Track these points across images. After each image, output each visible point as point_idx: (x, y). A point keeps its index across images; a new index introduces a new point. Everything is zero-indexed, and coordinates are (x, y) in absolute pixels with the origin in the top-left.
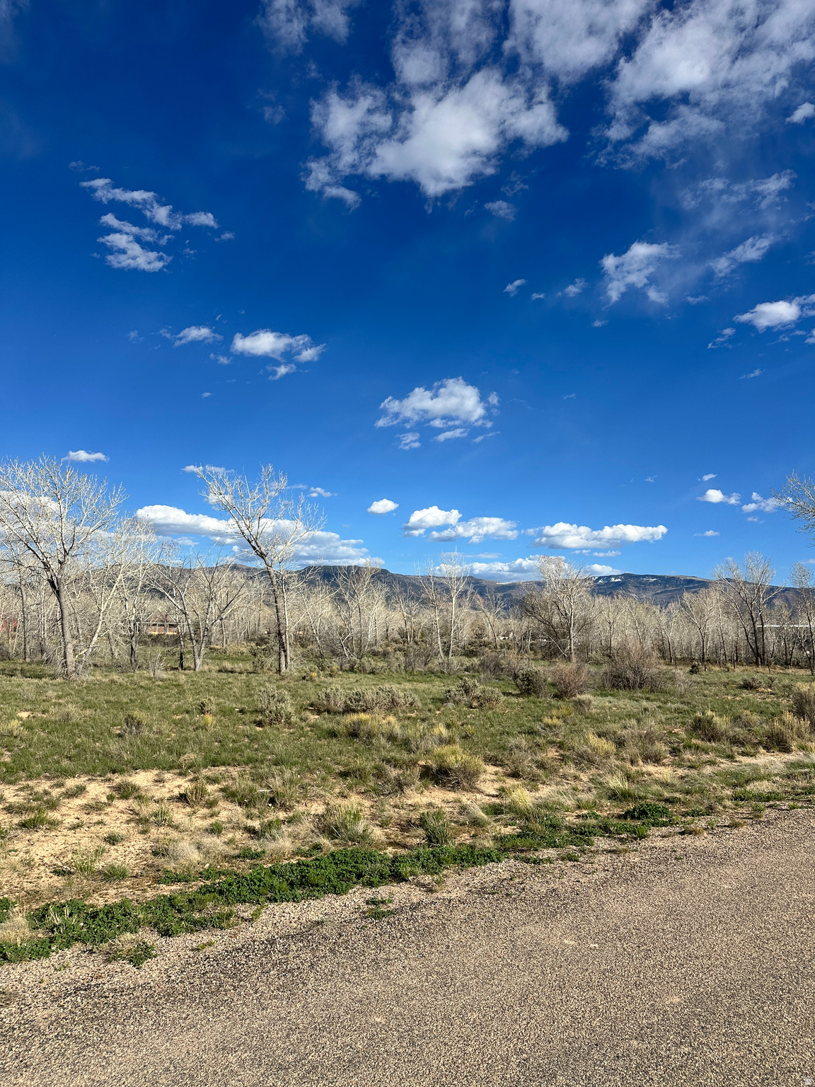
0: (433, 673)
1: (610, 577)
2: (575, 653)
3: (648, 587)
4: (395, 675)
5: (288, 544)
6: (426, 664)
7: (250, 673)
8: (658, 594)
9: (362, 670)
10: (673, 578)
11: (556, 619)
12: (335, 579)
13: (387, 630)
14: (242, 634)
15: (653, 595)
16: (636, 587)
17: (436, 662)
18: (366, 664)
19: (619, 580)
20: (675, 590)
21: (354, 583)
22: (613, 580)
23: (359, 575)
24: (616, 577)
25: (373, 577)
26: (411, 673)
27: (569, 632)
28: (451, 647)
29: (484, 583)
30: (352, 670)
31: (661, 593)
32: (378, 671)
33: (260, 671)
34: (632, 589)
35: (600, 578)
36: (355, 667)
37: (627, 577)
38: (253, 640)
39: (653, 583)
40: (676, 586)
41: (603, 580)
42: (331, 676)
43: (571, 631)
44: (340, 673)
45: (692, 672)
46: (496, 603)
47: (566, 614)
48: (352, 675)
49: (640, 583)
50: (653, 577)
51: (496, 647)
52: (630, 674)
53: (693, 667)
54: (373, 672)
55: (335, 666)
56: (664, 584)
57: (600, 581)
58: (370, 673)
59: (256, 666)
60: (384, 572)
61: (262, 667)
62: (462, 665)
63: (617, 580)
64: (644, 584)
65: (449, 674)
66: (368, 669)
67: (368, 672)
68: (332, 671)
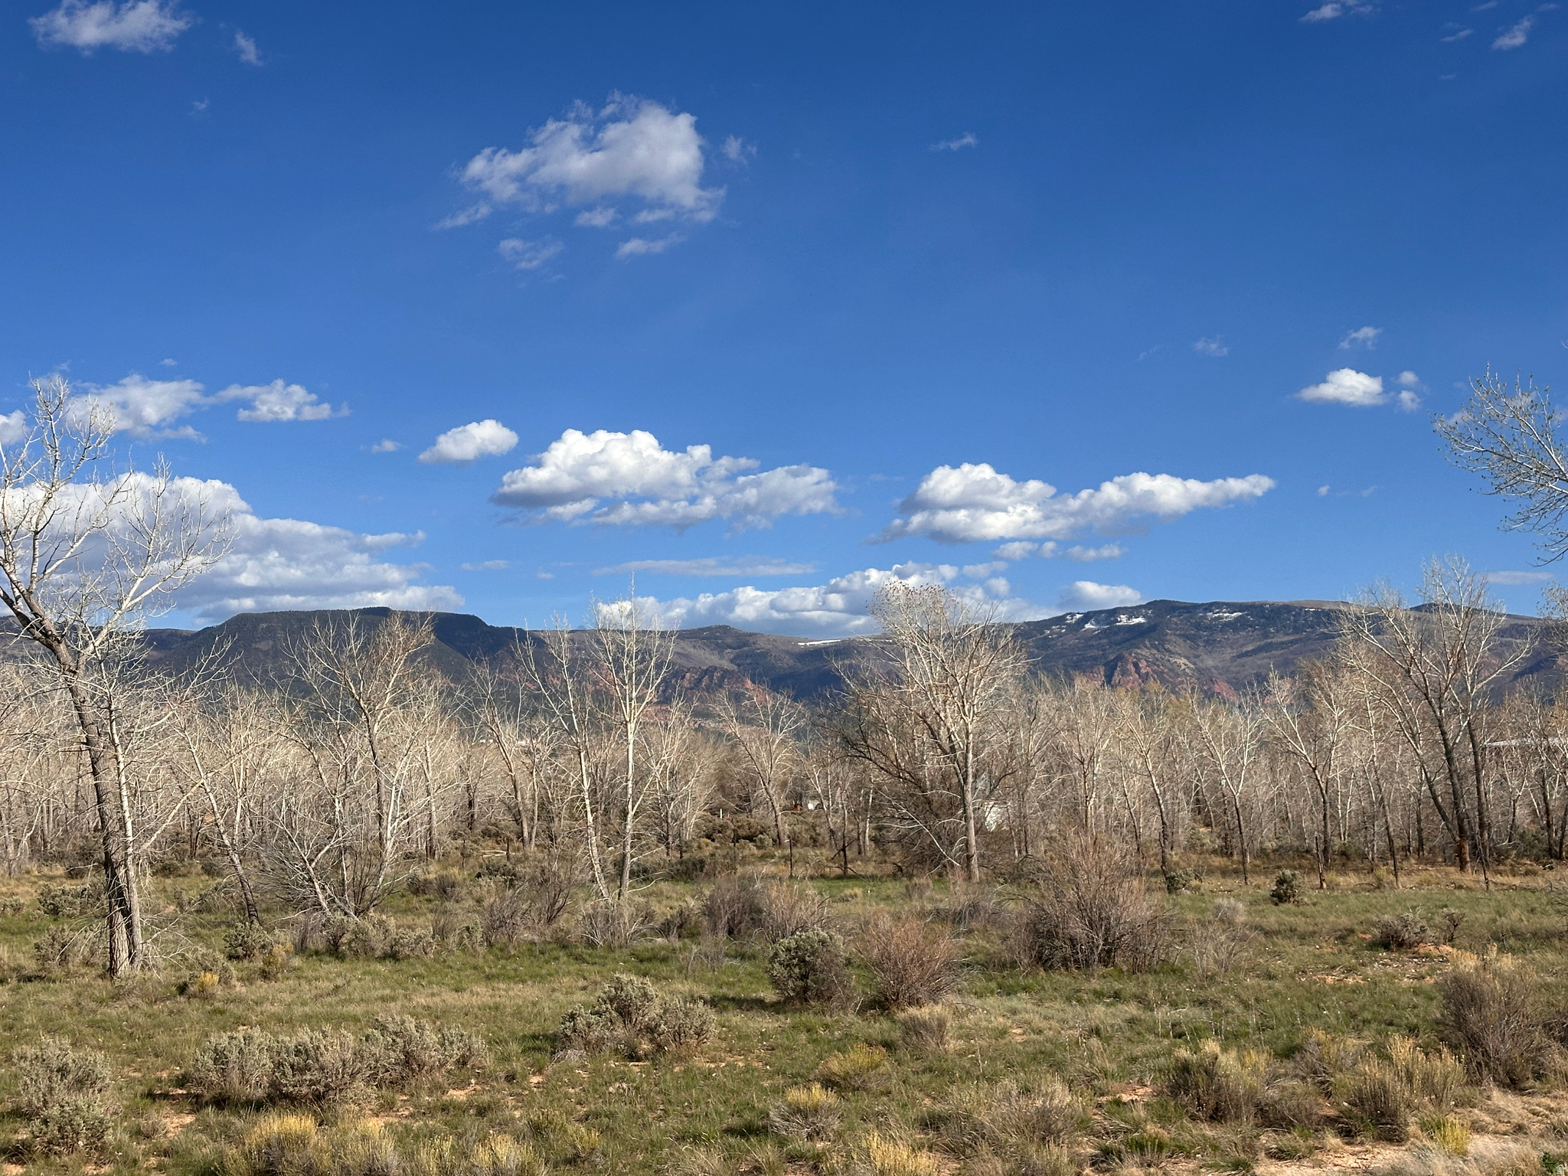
0: (564, 947)
1: (1116, 612)
2: (982, 856)
3: (1219, 637)
4: (457, 959)
5: (126, 604)
6: (550, 920)
7: (29, 979)
8: (1246, 654)
9: (363, 950)
10: (1287, 608)
11: (932, 764)
12: (299, 671)
13: (471, 804)
14: (25, 841)
15: (1233, 659)
16: (1186, 637)
17: (585, 908)
18: (372, 932)
19: (1141, 620)
20: (1292, 642)
21: (356, 683)
22: (1123, 620)
23: (368, 657)
24: (1132, 612)
25: (411, 659)
26: (503, 953)
27: (964, 798)
28: (628, 862)
29: (762, 644)
30: (334, 950)
31: (1254, 652)
32: (407, 951)
33: (57, 972)
34: (1177, 644)
35: (1087, 617)
36: (344, 940)
37: (1161, 610)
38: (60, 857)
39: (1234, 625)
40: (1297, 630)
41: (1098, 622)
42: (265, 975)
43: (969, 797)
44: (296, 962)
45: (1279, 897)
46: (776, 717)
47: (953, 749)
48: (332, 967)
49: (1198, 626)
50: (1232, 607)
51: (777, 842)
52: (1077, 928)
53: (1281, 882)
54: (392, 956)
55: (283, 941)
56: (1264, 626)
57: (1088, 626)
58: (385, 957)
59: (45, 958)
60: (471, 623)
61: (64, 960)
62: (649, 916)
63: (1136, 621)
64: (1208, 628)
65: (610, 948)
66: (380, 947)
67: (378, 953)
68: (268, 963)
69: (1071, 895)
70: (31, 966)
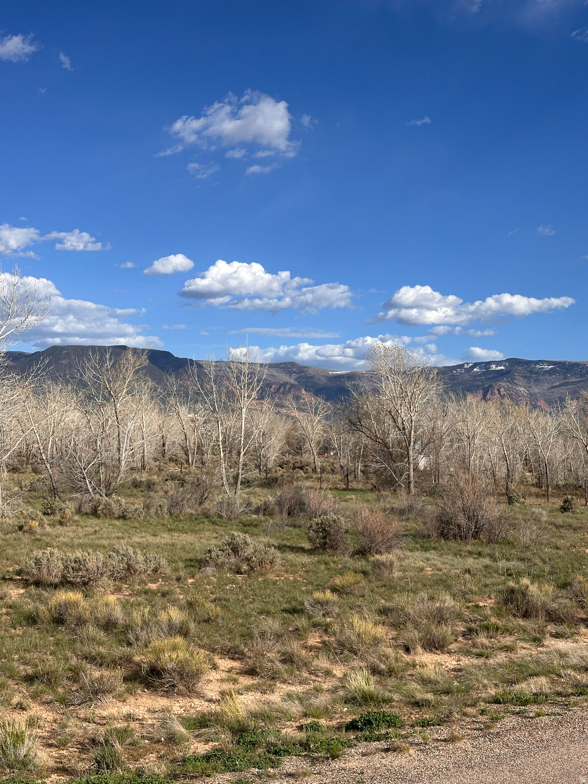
0: (207, 517)
1: (490, 363)
2: (416, 482)
3: (541, 378)
4: (154, 521)
6: (201, 503)
8: (555, 387)
9: (109, 514)
10: (577, 364)
11: (393, 436)
12: (81, 375)
13: (164, 445)
15: (548, 389)
16: (525, 377)
17: (219, 498)
18: (114, 505)
19: (502, 368)
20: (579, 382)
21: (109, 382)
22: (494, 367)
23: (116, 370)
24: (498, 363)
25: (136, 372)
26: (177, 518)
27: (408, 453)
28: (240, 477)
29: (311, 372)
30: (95, 513)
31: (559, 386)
32: (129, 515)
34: (520, 381)
35: (475, 365)
36: (100, 508)
37: (513, 364)
39: (550, 372)
40: (581, 376)
41: (480, 368)
42: (61, 523)
43: (411, 453)
44: (76, 518)
45: (564, 509)
46: (317, 409)
47: (404, 428)
48: (94, 521)
49: (531, 372)
50: (549, 363)
51: (314, 470)
52: (462, 520)
53: (566, 501)
54: (123, 517)
55: (70, 507)
56: (565, 373)
57: (475, 370)
58: (119, 518)
60: (167, 355)
62: (249, 504)
63: (500, 368)
64: (536, 373)
65: (230, 519)
66: (117, 512)
67: (116, 516)
68: (62, 517)
69: (459, 503)
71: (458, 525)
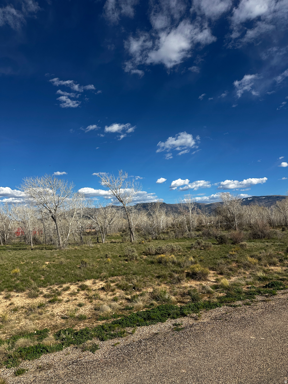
0: (185, 238)
1: (248, 198)
2: (238, 227)
3: (262, 201)
4: (172, 240)
5: (130, 197)
6: (182, 235)
7: (121, 243)
8: (266, 203)
9: (160, 239)
10: (271, 196)
11: (230, 215)
12: (147, 208)
13: (167, 224)
14: (117, 229)
15: (264, 203)
16: (257, 201)
17: (186, 234)
18: (161, 237)
19: (251, 199)
20: (273, 201)
21: (154, 208)
24: (250, 198)
25: (160, 206)
26: (178, 239)
27: (235, 220)
28: (191, 228)
29: (200, 204)
30: (156, 239)
31: (267, 202)
32: (165, 239)
33: (124, 242)
34: (256, 202)
35: (244, 199)
37: (254, 198)
38: (121, 231)
39: (264, 199)
40: (273, 199)
41: (245, 199)
42: (149, 242)
44: (152, 240)
45: (283, 230)
46: (206, 211)
47: (233, 213)
48: (156, 241)
49: (259, 199)
50: (264, 196)
51: (207, 227)
52: (260, 233)
53: (283, 228)
54: (164, 239)
55: (150, 238)
56: (268, 199)
58: (163, 240)
59: (123, 240)
60: (164, 203)
61: (125, 240)
62: (196, 234)
63: (250, 199)
64: (261, 199)
65: (191, 238)
66: (162, 238)
67: (162, 239)
68: (149, 240)
69: (258, 229)
70: (121, 241)
71: (259, 235)
